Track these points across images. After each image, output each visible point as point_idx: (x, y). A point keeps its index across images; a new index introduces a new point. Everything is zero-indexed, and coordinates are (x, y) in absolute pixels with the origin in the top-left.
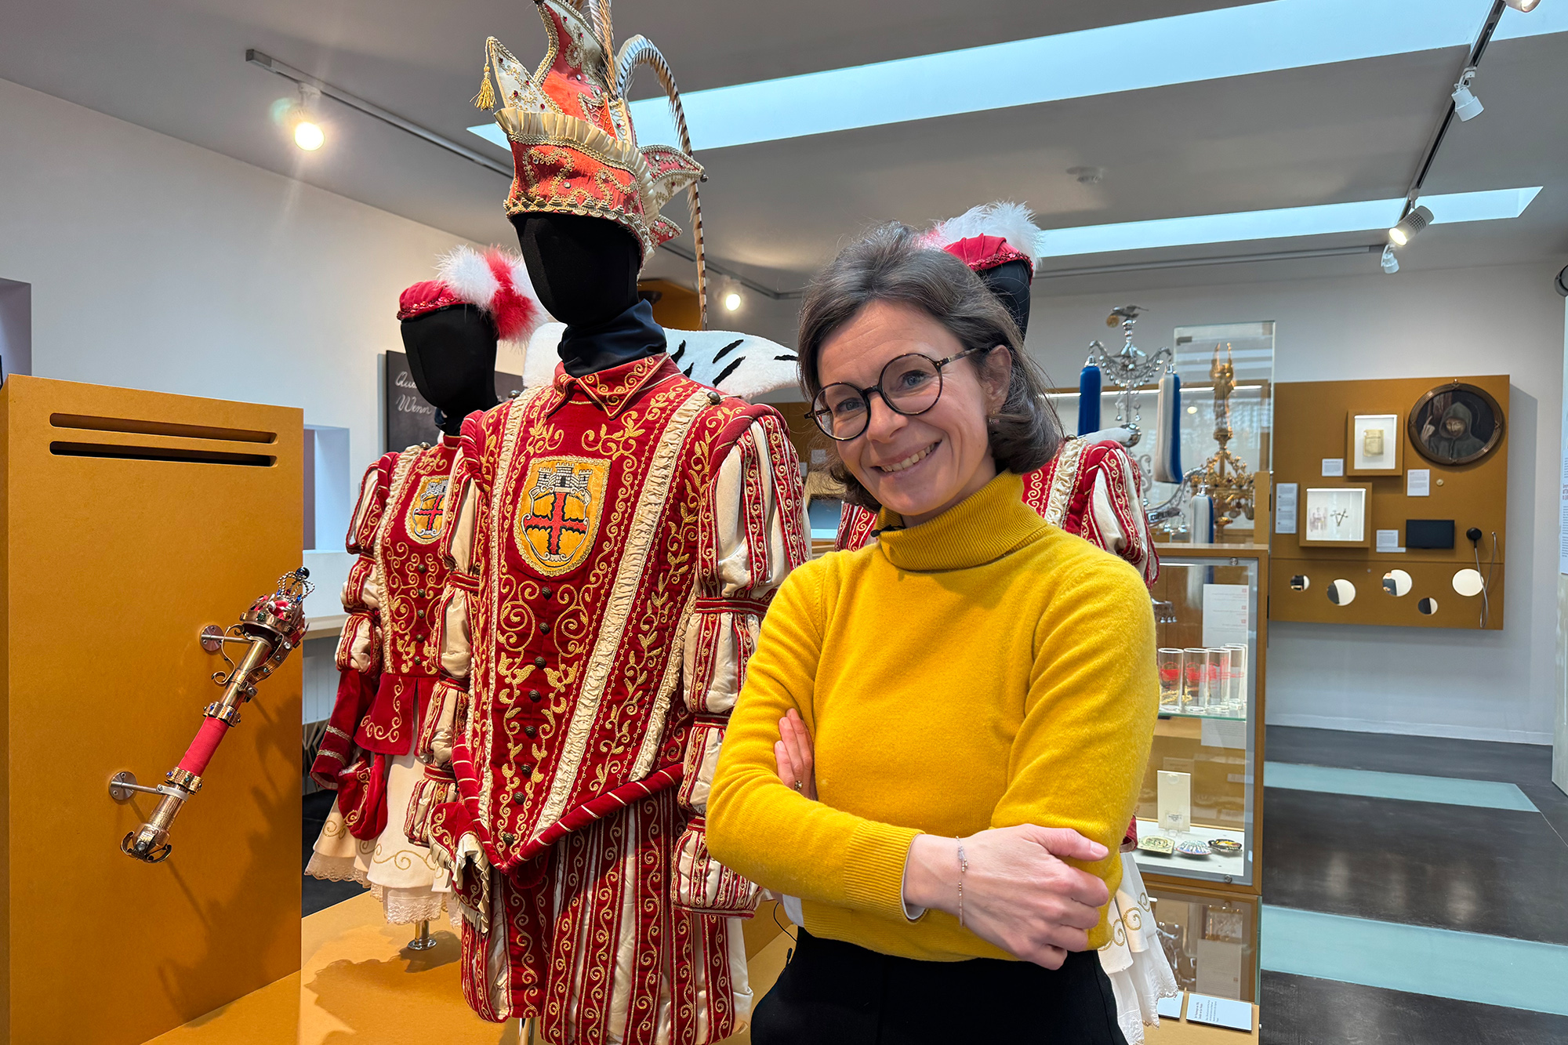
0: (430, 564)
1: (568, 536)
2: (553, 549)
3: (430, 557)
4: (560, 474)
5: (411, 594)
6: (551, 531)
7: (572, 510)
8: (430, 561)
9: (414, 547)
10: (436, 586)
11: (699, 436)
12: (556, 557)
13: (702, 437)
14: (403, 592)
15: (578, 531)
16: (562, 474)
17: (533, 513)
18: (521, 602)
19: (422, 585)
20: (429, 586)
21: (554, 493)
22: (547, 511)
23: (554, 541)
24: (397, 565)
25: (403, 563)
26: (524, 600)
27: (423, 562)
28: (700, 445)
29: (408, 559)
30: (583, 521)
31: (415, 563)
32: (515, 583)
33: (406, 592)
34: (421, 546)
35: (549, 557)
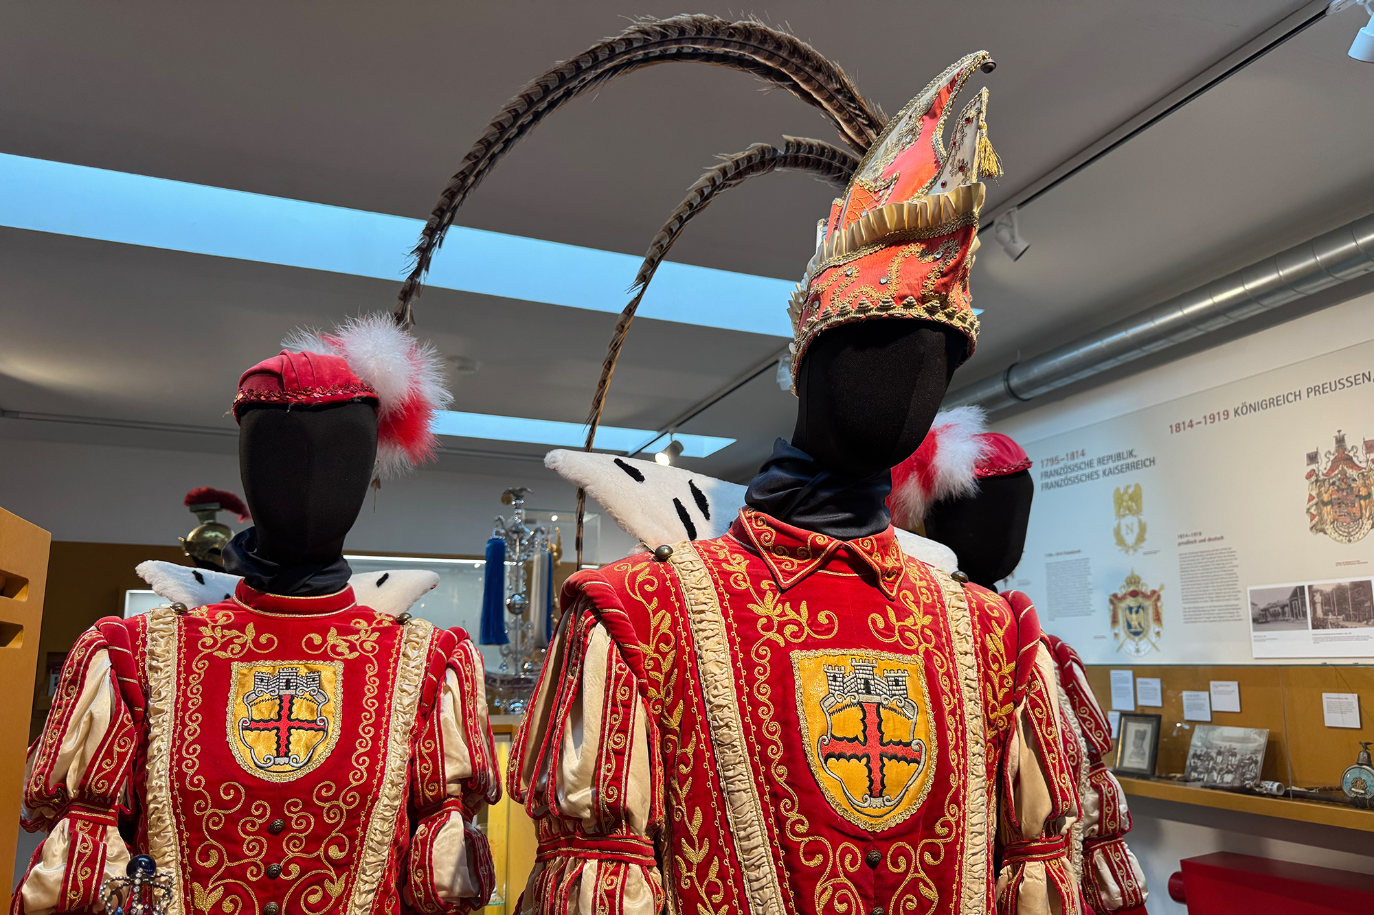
0: (295, 817)
1: (894, 770)
2: (876, 789)
3: (296, 805)
4: (861, 676)
5: (249, 875)
6: (868, 761)
7: (894, 728)
8: (294, 813)
9: (257, 788)
10: (305, 856)
11: (986, 629)
12: (878, 801)
13: (989, 628)
14: (229, 873)
15: (905, 760)
16: (864, 676)
17: (832, 735)
18: (843, 879)
19: (275, 854)
20: (291, 855)
21: (860, 703)
22: (856, 730)
23: (877, 776)
24: (215, 824)
25: (232, 820)
26: (847, 874)
27: (277, 812)
28: (991, 637)
29: (245, 811)
30: (909, 744)
31: (260, 817)
32: (829, 848)
33: (239, 873)
34: (275, 786)
35: (869, 801)
